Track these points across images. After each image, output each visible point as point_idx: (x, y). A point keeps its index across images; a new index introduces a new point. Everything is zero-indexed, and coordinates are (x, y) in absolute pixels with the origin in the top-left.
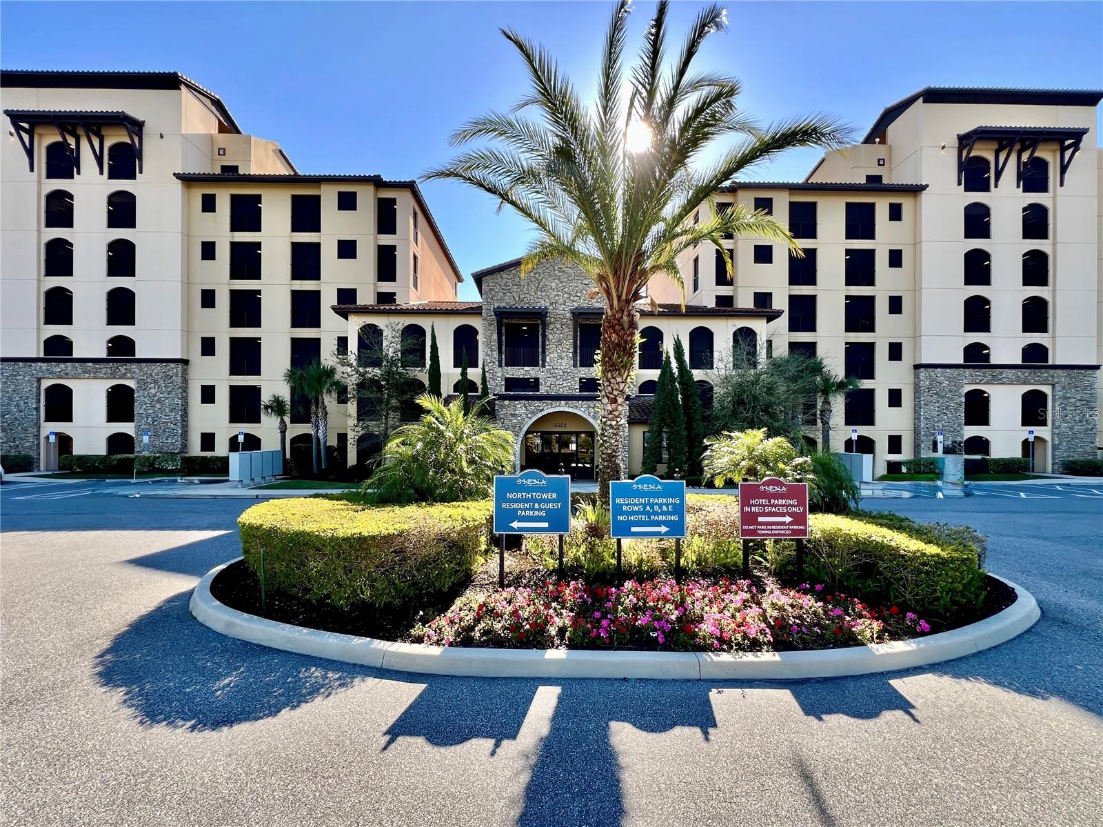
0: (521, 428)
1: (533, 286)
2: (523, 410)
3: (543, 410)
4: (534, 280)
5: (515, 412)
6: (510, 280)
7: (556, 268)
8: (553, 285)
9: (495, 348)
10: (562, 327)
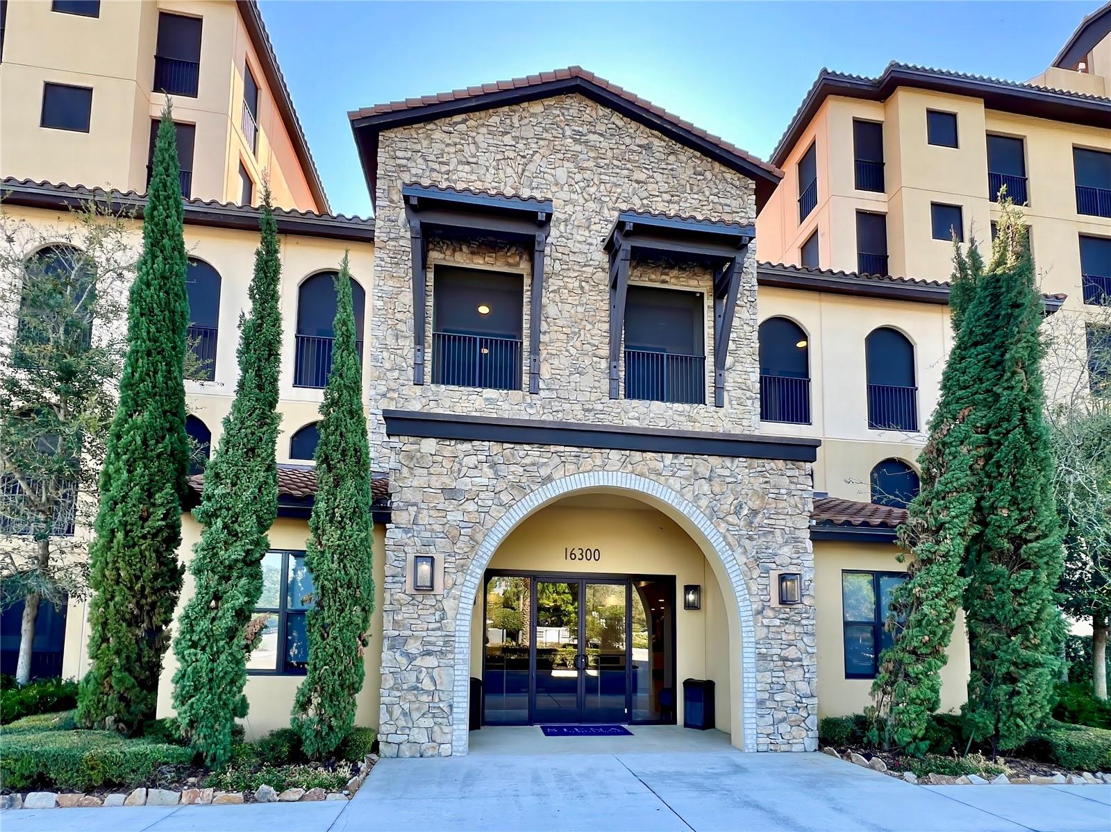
0: (474, 543)
1: (509, 171)
2: (485, 477)
3: (549, 479)
4: (512, 155)
5: (458, 485)
6: (452, 149)
7: (568, 132)
8: (561, 174)
9: (408, 328)
10: (582, 288)
